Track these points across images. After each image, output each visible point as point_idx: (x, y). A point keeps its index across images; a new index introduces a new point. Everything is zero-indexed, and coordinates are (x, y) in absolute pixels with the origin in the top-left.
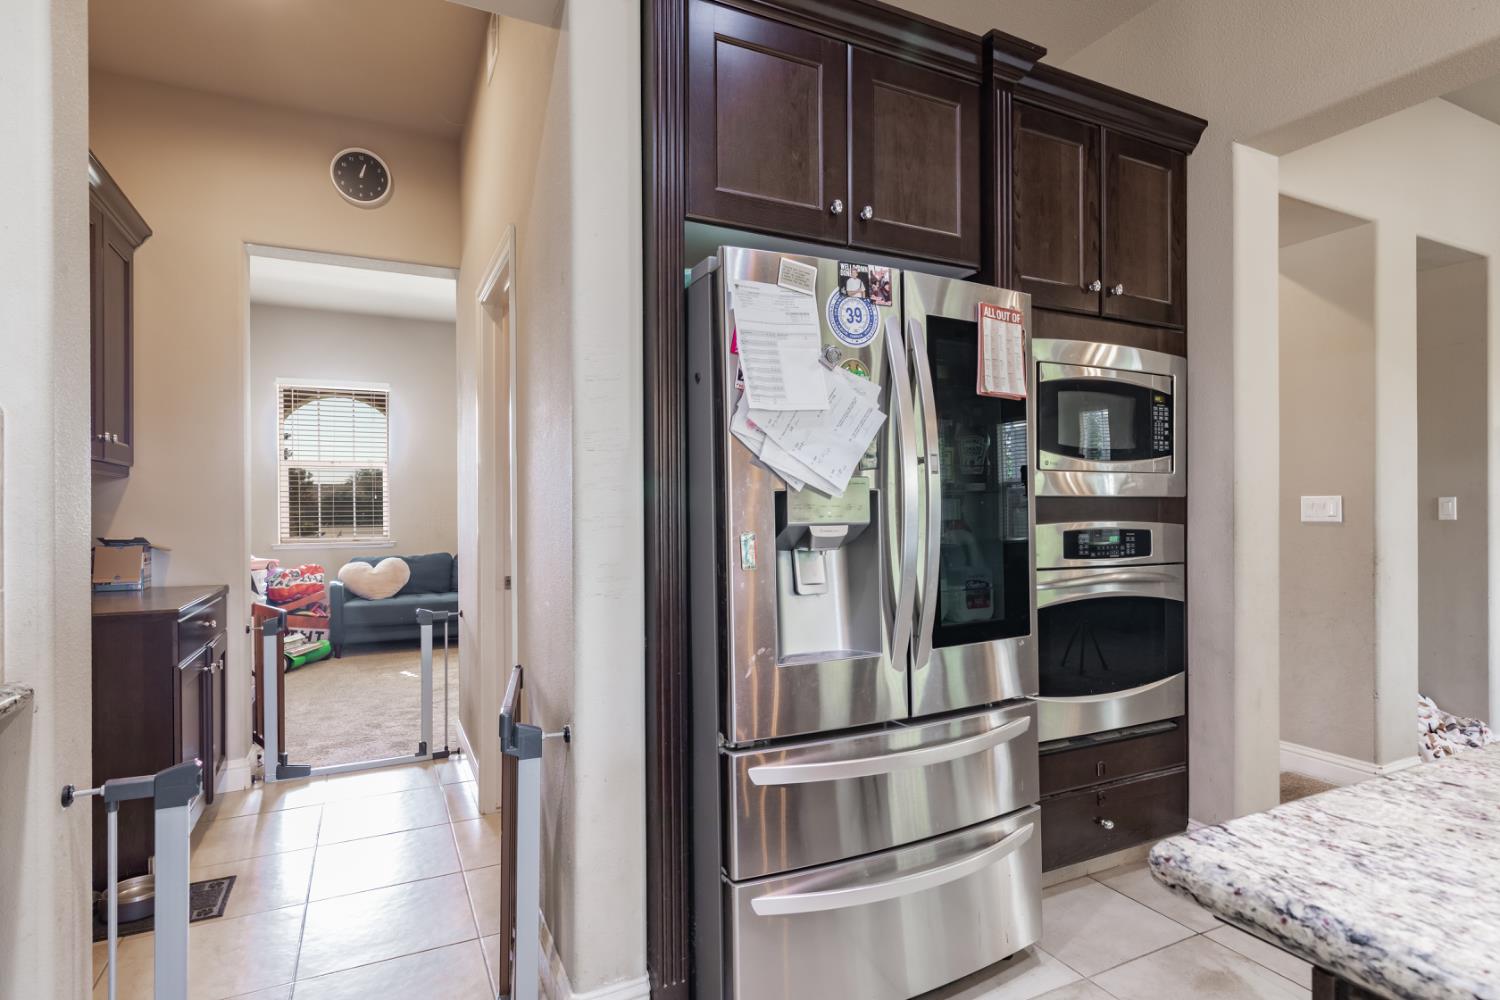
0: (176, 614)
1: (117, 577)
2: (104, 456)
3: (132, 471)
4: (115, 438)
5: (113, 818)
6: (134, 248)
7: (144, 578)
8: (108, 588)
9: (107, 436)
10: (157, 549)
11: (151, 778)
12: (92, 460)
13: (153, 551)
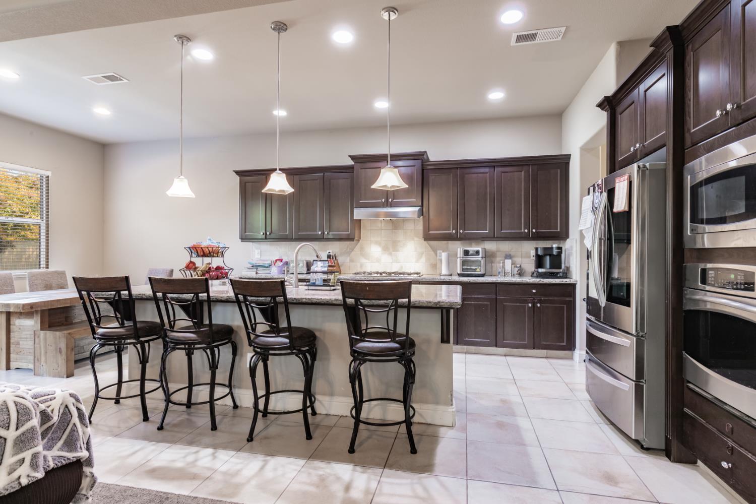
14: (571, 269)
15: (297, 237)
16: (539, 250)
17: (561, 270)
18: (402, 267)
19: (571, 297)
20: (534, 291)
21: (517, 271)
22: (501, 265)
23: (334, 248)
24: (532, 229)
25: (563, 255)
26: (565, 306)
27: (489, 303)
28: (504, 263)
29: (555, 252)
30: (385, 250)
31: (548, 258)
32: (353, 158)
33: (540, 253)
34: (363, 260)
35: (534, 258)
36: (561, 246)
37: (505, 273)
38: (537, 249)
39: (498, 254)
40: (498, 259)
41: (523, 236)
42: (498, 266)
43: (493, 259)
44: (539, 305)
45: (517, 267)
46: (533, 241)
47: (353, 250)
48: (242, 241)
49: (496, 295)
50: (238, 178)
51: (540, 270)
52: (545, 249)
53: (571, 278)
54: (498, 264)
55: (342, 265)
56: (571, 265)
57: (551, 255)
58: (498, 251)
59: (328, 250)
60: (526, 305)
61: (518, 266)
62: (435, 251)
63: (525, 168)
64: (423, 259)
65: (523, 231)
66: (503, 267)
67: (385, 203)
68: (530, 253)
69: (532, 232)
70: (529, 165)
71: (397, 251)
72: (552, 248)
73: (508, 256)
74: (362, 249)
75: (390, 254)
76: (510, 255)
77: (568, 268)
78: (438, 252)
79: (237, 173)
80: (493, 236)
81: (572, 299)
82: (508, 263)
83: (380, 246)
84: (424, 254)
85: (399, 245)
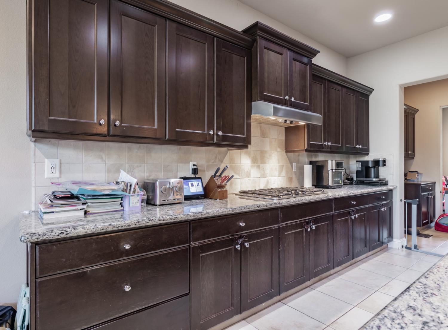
0: (421, 184)
1: (412, 178)
2: (409, 156)
3: (415, 158)
4: (411, 152)
5: (406, 204)
6: (415, 114)
7: (417, 179)
8: (410, 180)
9: (409, 152)
10: (420, 173)
11: (411, 200)
12: (405, 157)
13: (419, 174)
23: (199, 158)
30: (254, 163)
47: (222, 162)
57: (375, 167)
62: (291, 162)
64: (284, 172)
65: (355, 146)
71: (264, 163)
74: (232, 160)
78: (294, 164)
83: (250, 157)
84: (285, 166)
85: (266, 156)
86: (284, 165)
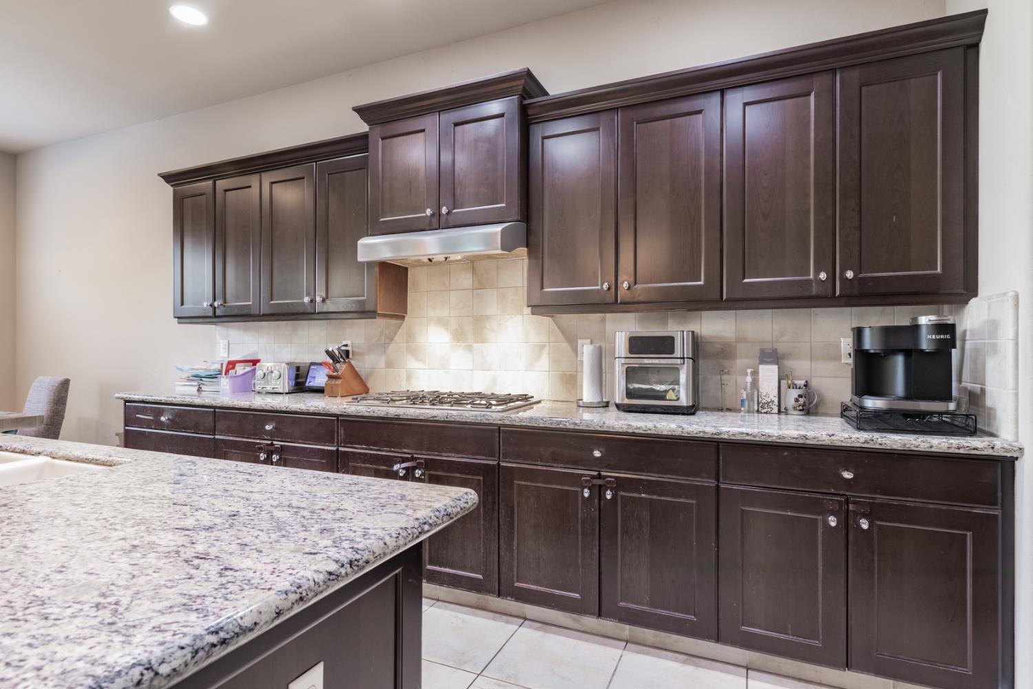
14: (989, 402)
15: (268, 312)
16: (867, 334)
17: (952, 406)
18: (494, 381)
19: (995, 503)
20: (848, 475)
21: (797, 400)
22: (749, 379)
23: (354, 335)
24: (843, 271)
25: (955, 353)
26: (969, 534)
27: (694, 502)
28: (755, 373)
29: (926, 342)
30: (458, 340)
31: (899, 361)
32: (362, 111)
33: (868, 344)
34: (413, 364)
35: (851, 361)
36: (950, 320)
37: (758, 404)
38: (858, 333)
39: (741, 348)
40: (740, 362)
41: (815, 290)
42: (738, 382)
43: (726, 363)
44: (865, 525)
45: (795, 387)
46: (848, 309)
47: (392, 339)
48: (179, 323)
49: (718, 480)
50: (168, 190)
51: (872, 403)
52: (888, 332)
53: (992, 435)
54: (739, 379)
55: (370, 375)
56: (990, 388)
57: (911, 353)
58: (741, 339)
59: (345, 340)
60: (820, 517)
61: (802, 383)
62: (572, 340)
63: (819, 82)
64: (544, 362)
65: (811, 277)
66: (755, 384)
67: (435, 221)
68: (838, 346)
69: (844, 279)
70: (834, 71)
71: (484, 341)
72: (915, 328)
73: (771, 356)
74: (410, 337)
75: (469, 348)
76: (775, 351)
77: (976, 398)
78: (580, 342)
79: (169, 178)
80: (719, 297)
81: (998, 512)
82: (769, 375)
83: (447, 329)
84: (547, 348)
85: (488, 327)
86: (545, 346)
